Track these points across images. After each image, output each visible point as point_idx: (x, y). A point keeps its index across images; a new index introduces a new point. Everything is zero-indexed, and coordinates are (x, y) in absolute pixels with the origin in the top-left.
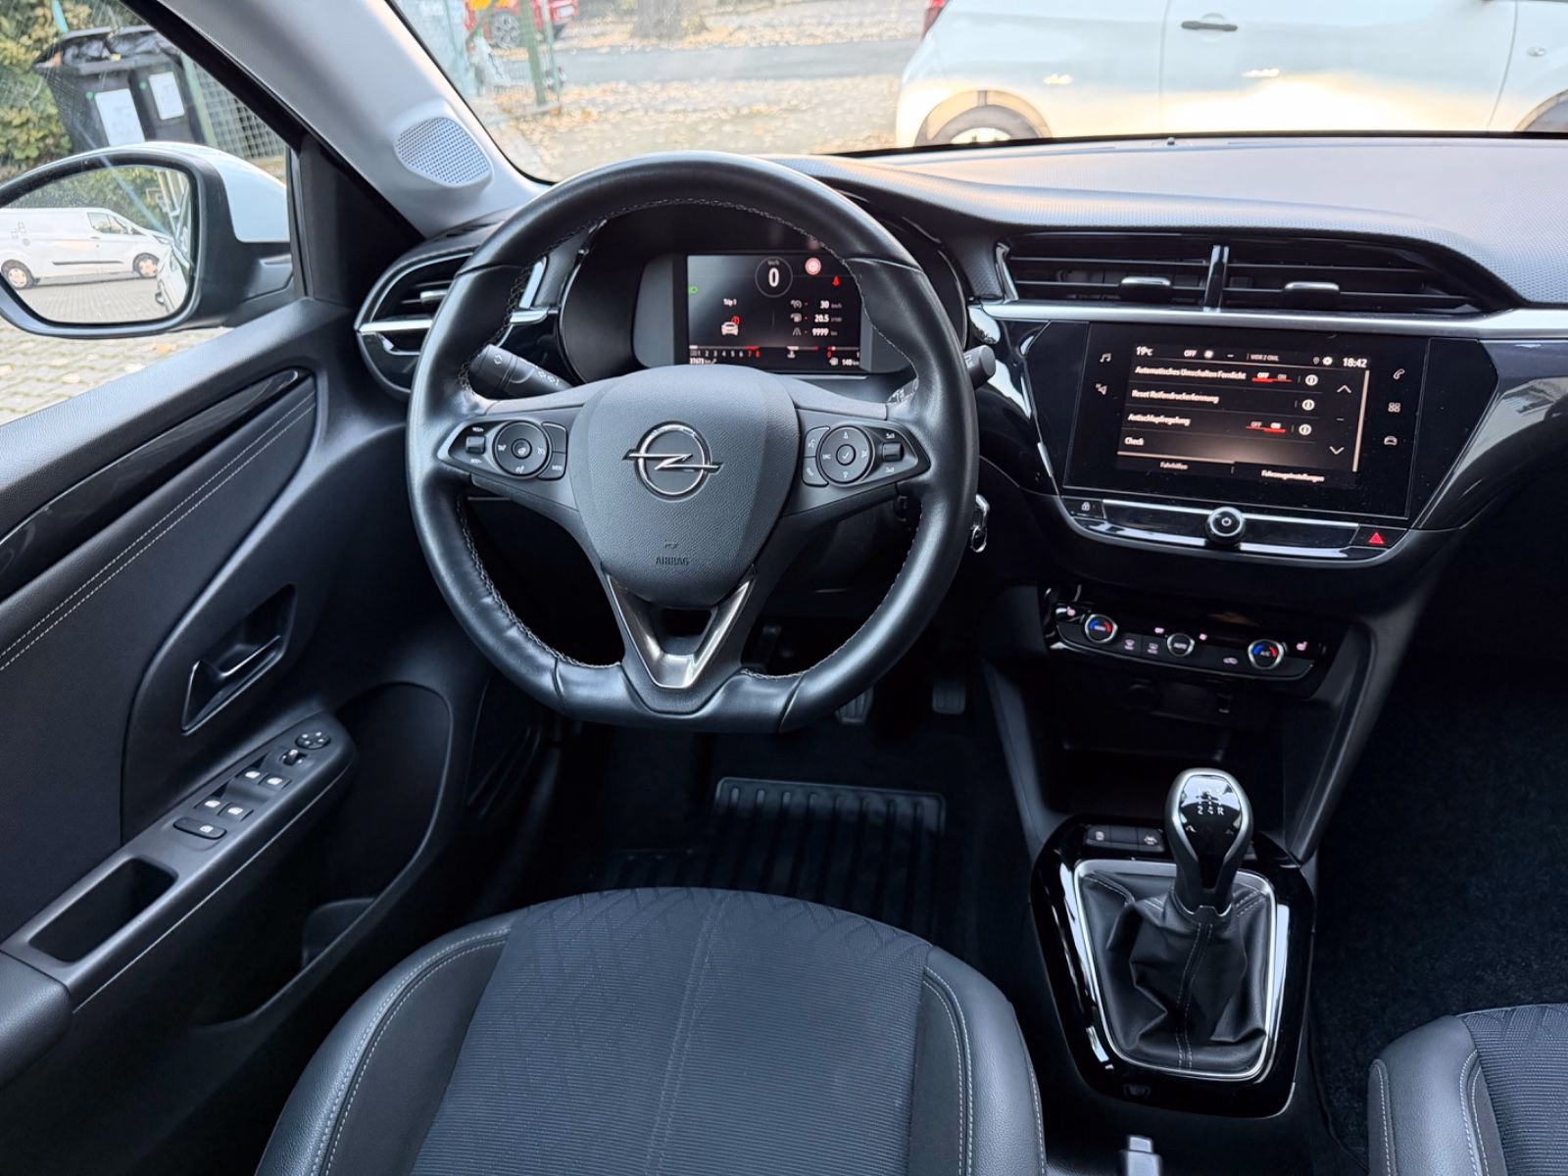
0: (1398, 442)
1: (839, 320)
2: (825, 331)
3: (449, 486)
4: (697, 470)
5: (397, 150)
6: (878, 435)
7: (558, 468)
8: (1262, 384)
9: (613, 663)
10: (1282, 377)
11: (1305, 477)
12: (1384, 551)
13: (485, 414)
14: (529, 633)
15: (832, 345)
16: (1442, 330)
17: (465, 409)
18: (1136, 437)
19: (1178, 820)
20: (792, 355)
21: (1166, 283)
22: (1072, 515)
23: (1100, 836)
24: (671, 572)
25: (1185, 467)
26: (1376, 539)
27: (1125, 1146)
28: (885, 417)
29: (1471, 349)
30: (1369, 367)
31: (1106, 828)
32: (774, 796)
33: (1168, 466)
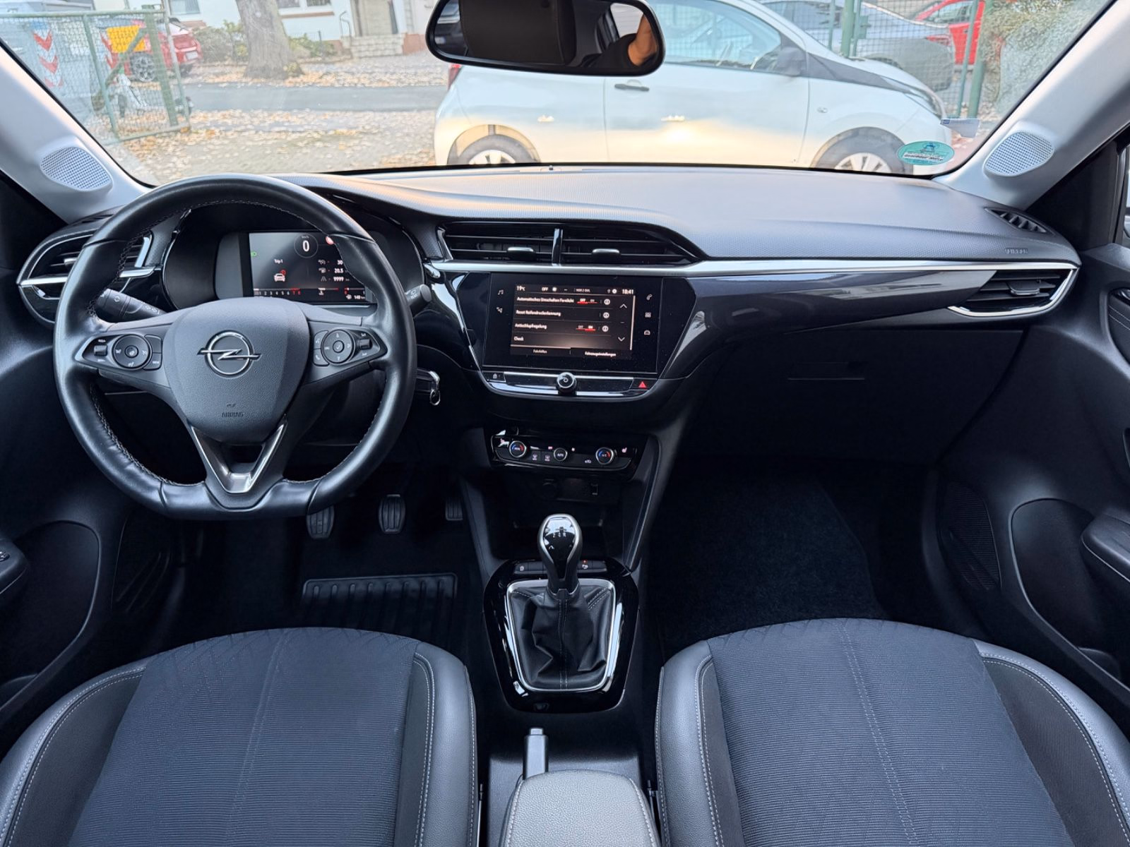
0: (651, 333)
2: (341, 279)
3: (80, 376)
4: (245, 358)
5: (42, 168)
6: (356, 334)
7: (156, 363)
8: (582, 305)
10: (592, 301)
11: (606, 354)
12: (645, 392)
13: (106, 331)
14: (143, 467)
15: (346, 287)
16: (668, 273)
17: (92, 328)
18: (519, 337)
19: (544, 543)
20: (321, 293)
22: (487, 381)
23: (522, 568)
24: (232, 421)
25: (546, 352)
26: (642, 385)
27: (528, 733)
28: (360, 324)
29: (681, 283)
30: (635, 294)
31: (525, 564)
32: (344, 588)
33: (537, 351)
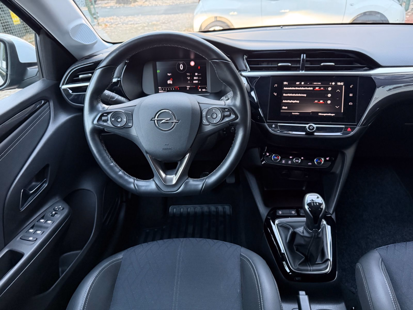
0: (353, 104)
1: (201, 78)
2: (197, 82)
3: (97, 131)
4: (173, 122)
5: (70, 34)
6: (223, 110)
7: (130, 124)
8: (317, 90)
9: (151, 179)
10: (322, 88)
11: (330, 114)
12: (351, 133)
13: (107, 110)
14: (125, 173)
15: (199, 86)
16: (362, 74)
17: (101, 109)
18: (285, 107)
19: (307, 207)
20: (188, 89)
21: (290, 64)
22: (270, 128)
23: (280, 212)
24: (166, 152)
25: (299, 114)
26: (349, 129)
28: (224, 104)
29: (369, 79)
30: (344, 85)
31: (282, 210)
32: (185, 210)
33: (294, 114)
